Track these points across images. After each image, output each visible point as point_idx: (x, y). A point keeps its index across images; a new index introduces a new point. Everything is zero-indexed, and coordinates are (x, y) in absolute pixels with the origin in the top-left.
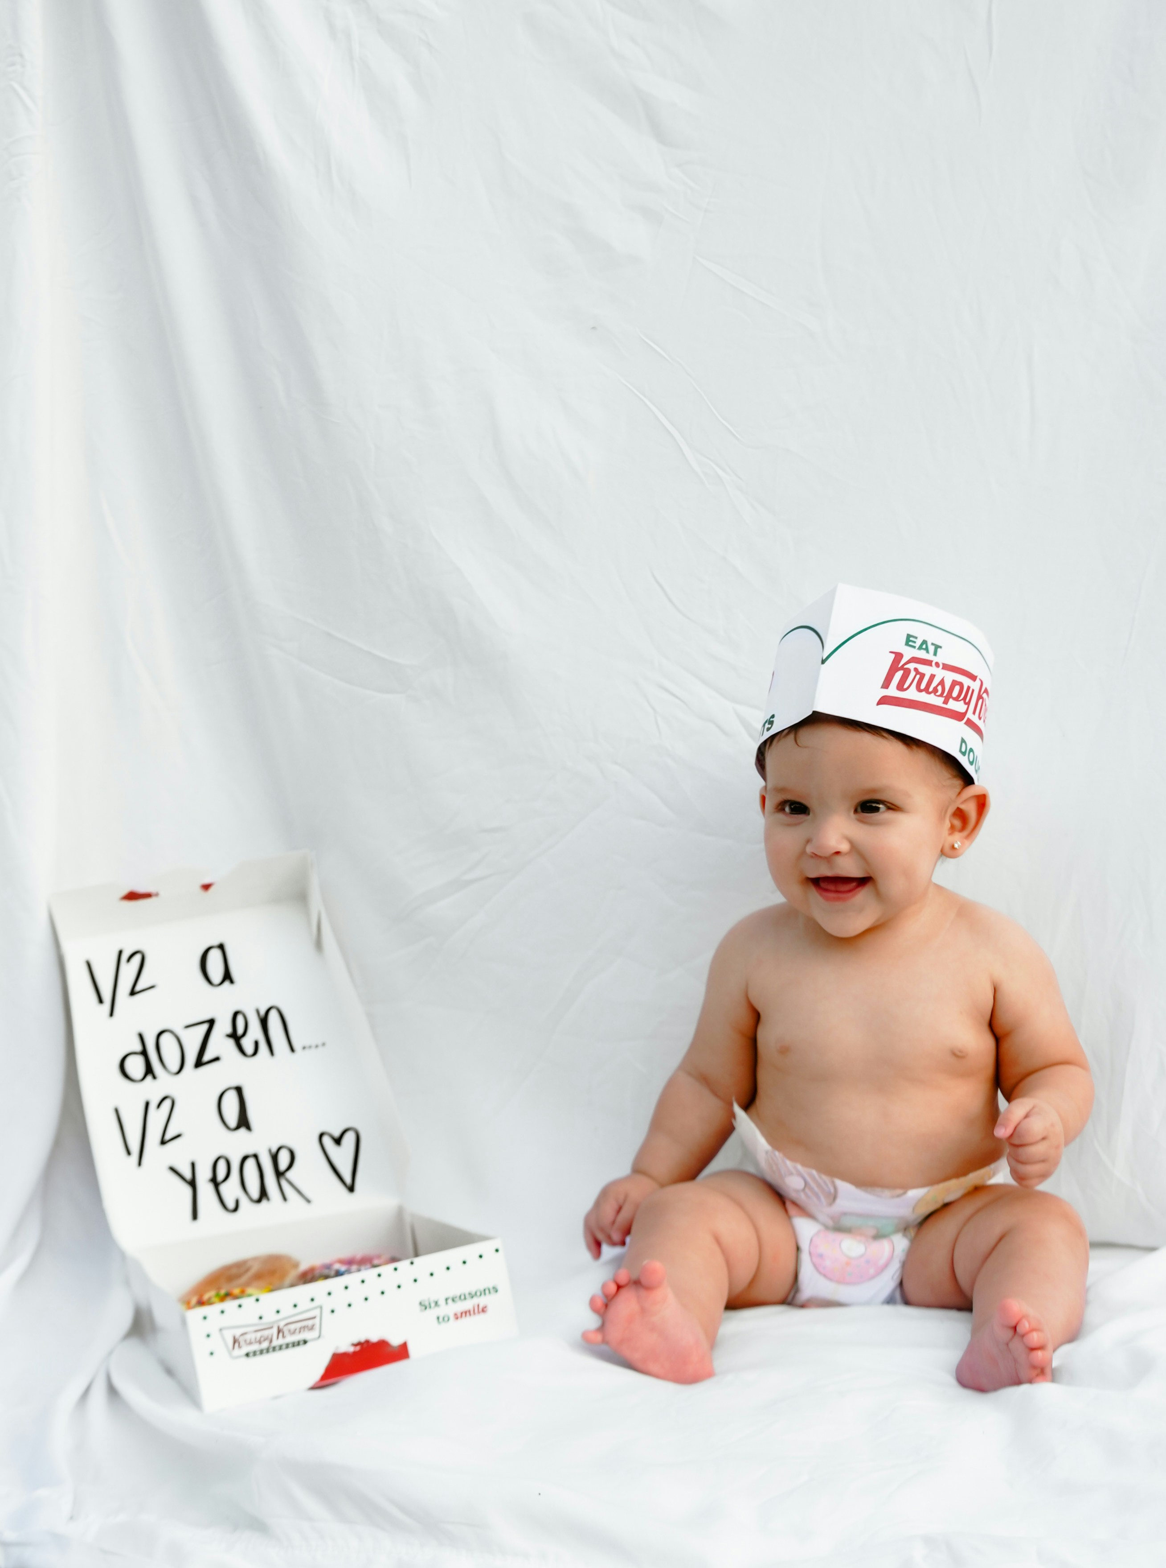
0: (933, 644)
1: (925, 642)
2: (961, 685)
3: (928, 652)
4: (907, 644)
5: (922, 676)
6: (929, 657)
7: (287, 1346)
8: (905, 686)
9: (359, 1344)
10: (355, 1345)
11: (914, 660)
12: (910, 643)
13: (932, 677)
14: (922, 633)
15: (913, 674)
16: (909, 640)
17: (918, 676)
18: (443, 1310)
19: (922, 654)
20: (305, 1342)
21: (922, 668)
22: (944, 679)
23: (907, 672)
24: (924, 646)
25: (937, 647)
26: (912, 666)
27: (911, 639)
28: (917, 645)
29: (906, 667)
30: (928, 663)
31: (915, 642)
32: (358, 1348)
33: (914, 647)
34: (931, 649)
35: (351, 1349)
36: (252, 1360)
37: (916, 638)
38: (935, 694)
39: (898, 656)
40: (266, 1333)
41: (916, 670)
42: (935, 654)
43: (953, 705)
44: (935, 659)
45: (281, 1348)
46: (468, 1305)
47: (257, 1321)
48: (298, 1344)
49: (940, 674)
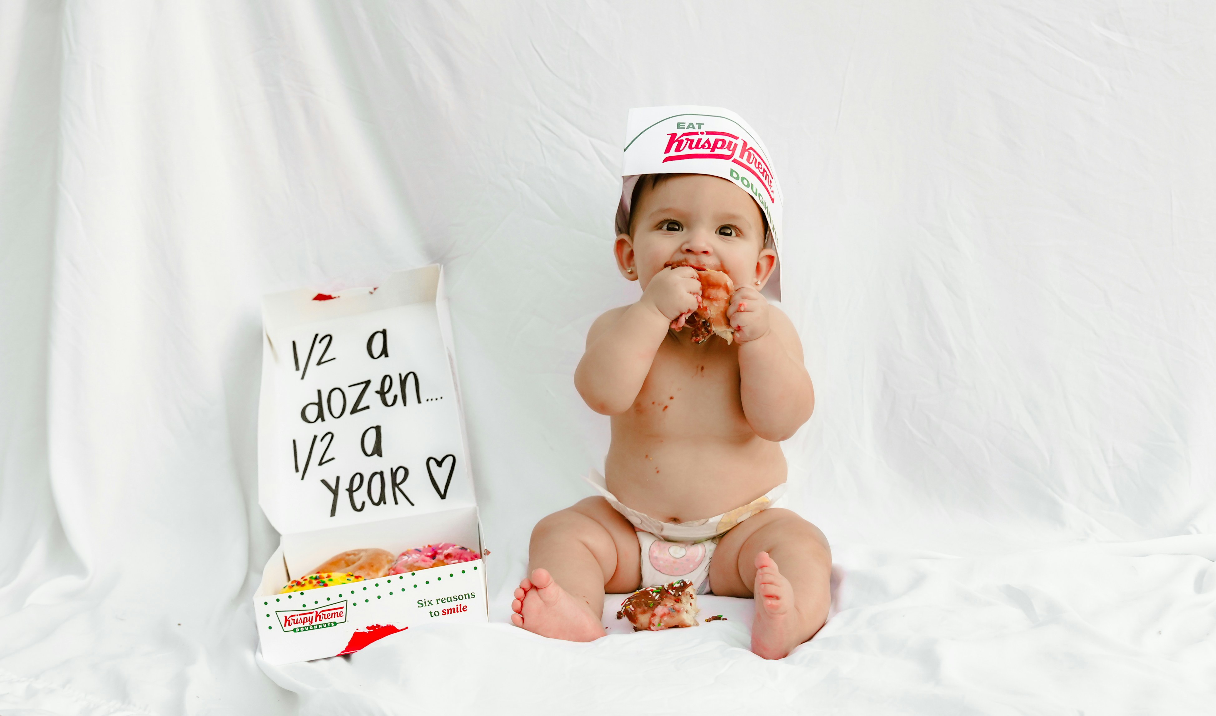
9: (373, 628)
18: (434, 608)
40: (308, 616)
46: (452, 605)
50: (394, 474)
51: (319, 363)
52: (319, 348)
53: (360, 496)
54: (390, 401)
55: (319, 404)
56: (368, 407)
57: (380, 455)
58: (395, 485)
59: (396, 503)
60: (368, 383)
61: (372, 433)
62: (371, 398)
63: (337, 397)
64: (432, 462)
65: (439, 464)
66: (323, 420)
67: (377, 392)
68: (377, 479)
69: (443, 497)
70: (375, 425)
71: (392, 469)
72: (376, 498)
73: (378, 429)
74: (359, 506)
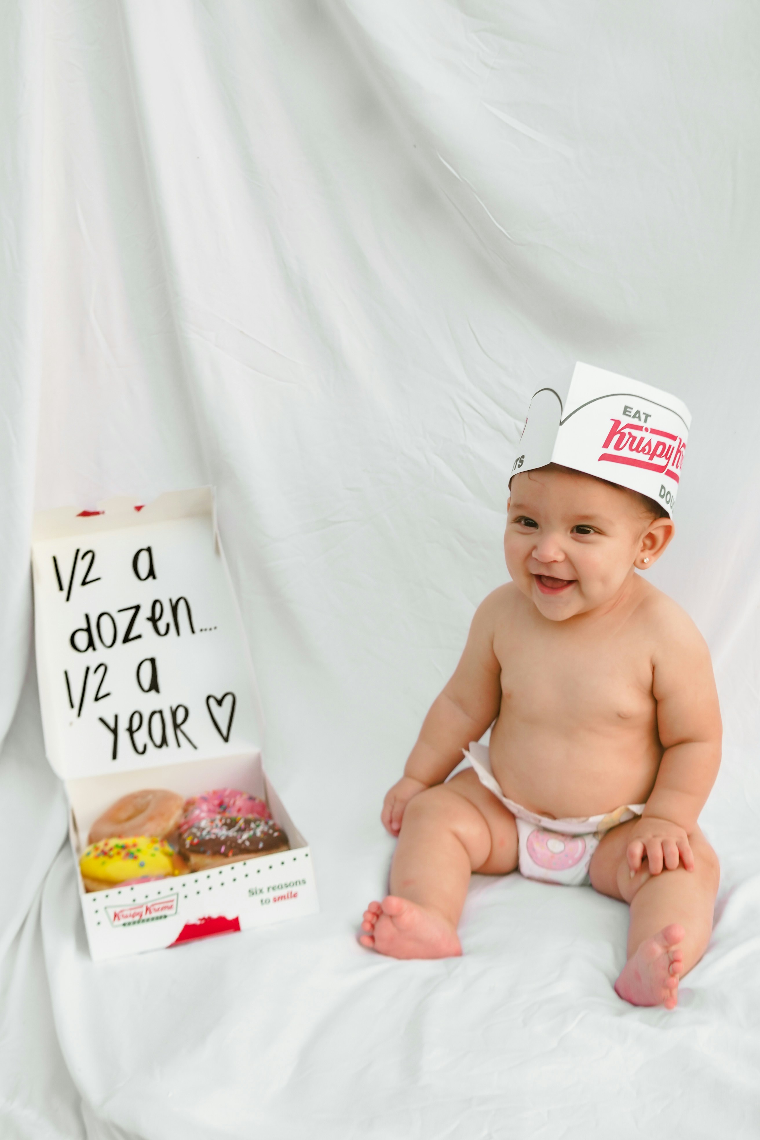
0: (644, 413)
1: (638, 412)
2: (664, 445)
3: (640, 420)
4: (624, 413)
5: (634, 438)
6: (641, 423)
7: (153, 919)
8: (621, 447)
9: (204, 919)
10: (201, 920)
11: (629, 426)
12: (627, 413)
13: (642, 439)
14: (636, 405)
15: (627, 437)
16: (626, 410)
17: (631, 439)
18: (265, 896)
19: (635, 422)
20: (165, 917)
21: (635, 432)
22: (652, 441)
23: (623, 436)
24: (637, 415)
25: (647, 416)
26: (626, 431)
27: (628, 409)
28: (632, 414)
29: (622, 431)
30: (639, 428)
31: (630, 412)
32: (203, 922)
33: (630, 416)
34: (643, 417)
35: (198, 923)
36: (128, 928)
37: (632, 409)
38: (643, 453)
39: (617, 423)
40: (138, 911)
41: (630, 433)
42: (645, 421)
43: (657, 461)
44: (645, 425)
45: (148, 920)
46: (284, 892)
47: (131, 902)
48: (161, 918)
49: (648, 437)
50: (174, 714)
51: (84, 583)
52: (82, 566)
53: (141, 737)
54: (162, 629)
55: (88, 630)
56: (139, 637)
57: (157, 691)
58: (176, 726)
59: (179, 745)
60: (137, 608)
61: (147, 667)
62: (142, 626)
63: (106, 623)
64: (212, 702)
65: (220, 703)
66: (94, 649)
67: (149, 619)
68: (157, 718)
69: (226, 739)
70: (150, 657)
71: (171, 708)
72: (158, 740)
73: (153, 661)
74: (140, 749)
